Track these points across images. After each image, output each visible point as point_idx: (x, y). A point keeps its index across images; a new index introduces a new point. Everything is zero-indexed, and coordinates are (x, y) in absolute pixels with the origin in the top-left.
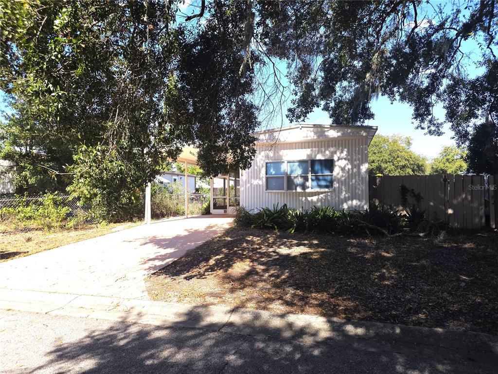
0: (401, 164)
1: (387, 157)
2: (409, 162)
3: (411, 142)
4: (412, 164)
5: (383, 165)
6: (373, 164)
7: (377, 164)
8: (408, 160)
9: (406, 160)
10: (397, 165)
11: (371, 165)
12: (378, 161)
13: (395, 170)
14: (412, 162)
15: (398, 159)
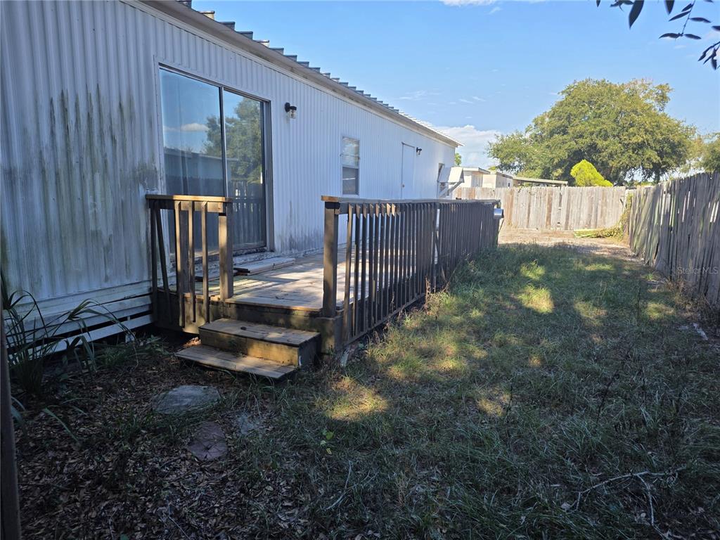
0: (634, 140)
1: (608, 125)
2: (653, 135)
3: (668, 95)
4: (659, 142)
5: (601, 143)
6: (580, 140)
7: (588, 140)
8: (652, 133)
9: (646, 131)
10: (626, 142)
11: (577, 143)
12: (592, 134)
13: (622, 153)
14: (660, 137)
15: (631, 130)
